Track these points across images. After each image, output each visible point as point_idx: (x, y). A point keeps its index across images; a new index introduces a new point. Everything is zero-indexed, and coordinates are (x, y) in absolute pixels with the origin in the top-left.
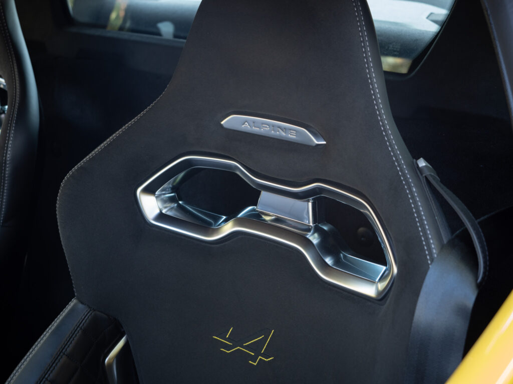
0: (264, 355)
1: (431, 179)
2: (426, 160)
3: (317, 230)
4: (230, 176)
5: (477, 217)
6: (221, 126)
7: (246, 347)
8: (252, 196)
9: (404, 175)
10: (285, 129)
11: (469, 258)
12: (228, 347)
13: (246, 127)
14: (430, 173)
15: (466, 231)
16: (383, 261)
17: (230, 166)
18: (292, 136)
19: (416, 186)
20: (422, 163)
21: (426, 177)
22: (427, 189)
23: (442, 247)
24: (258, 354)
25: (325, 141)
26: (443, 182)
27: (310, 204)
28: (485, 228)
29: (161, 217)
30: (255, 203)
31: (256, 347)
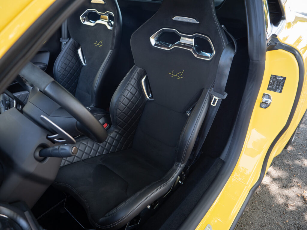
0: (181, 76)
1: (225, 30)
2: (224, 25)
3: (195, 46)
4: (174, 33)
5: (235, 39)
6: (172, 20)
7: (177, 75)
8: (179, 38)
9: (219, 29)
10: (188, 19)
11: (233, 47)
12: (172, 75)
13: (179, 20)
14: (225, 28)
15: (233, 42)
16: (211, 52)
17: (174, 30)
18: (190, 21)
19: (221, 31)
20: (223, 26)
21: (224, 29)
22: (224, 32)
23: (227, 45)
24: (180, 76)
25: (199, 22)
26: (228, 31)
27: (193, 40)
28: (237, 41)
29: (155, 45)
30: (179, 41)
31: (179, 75)
